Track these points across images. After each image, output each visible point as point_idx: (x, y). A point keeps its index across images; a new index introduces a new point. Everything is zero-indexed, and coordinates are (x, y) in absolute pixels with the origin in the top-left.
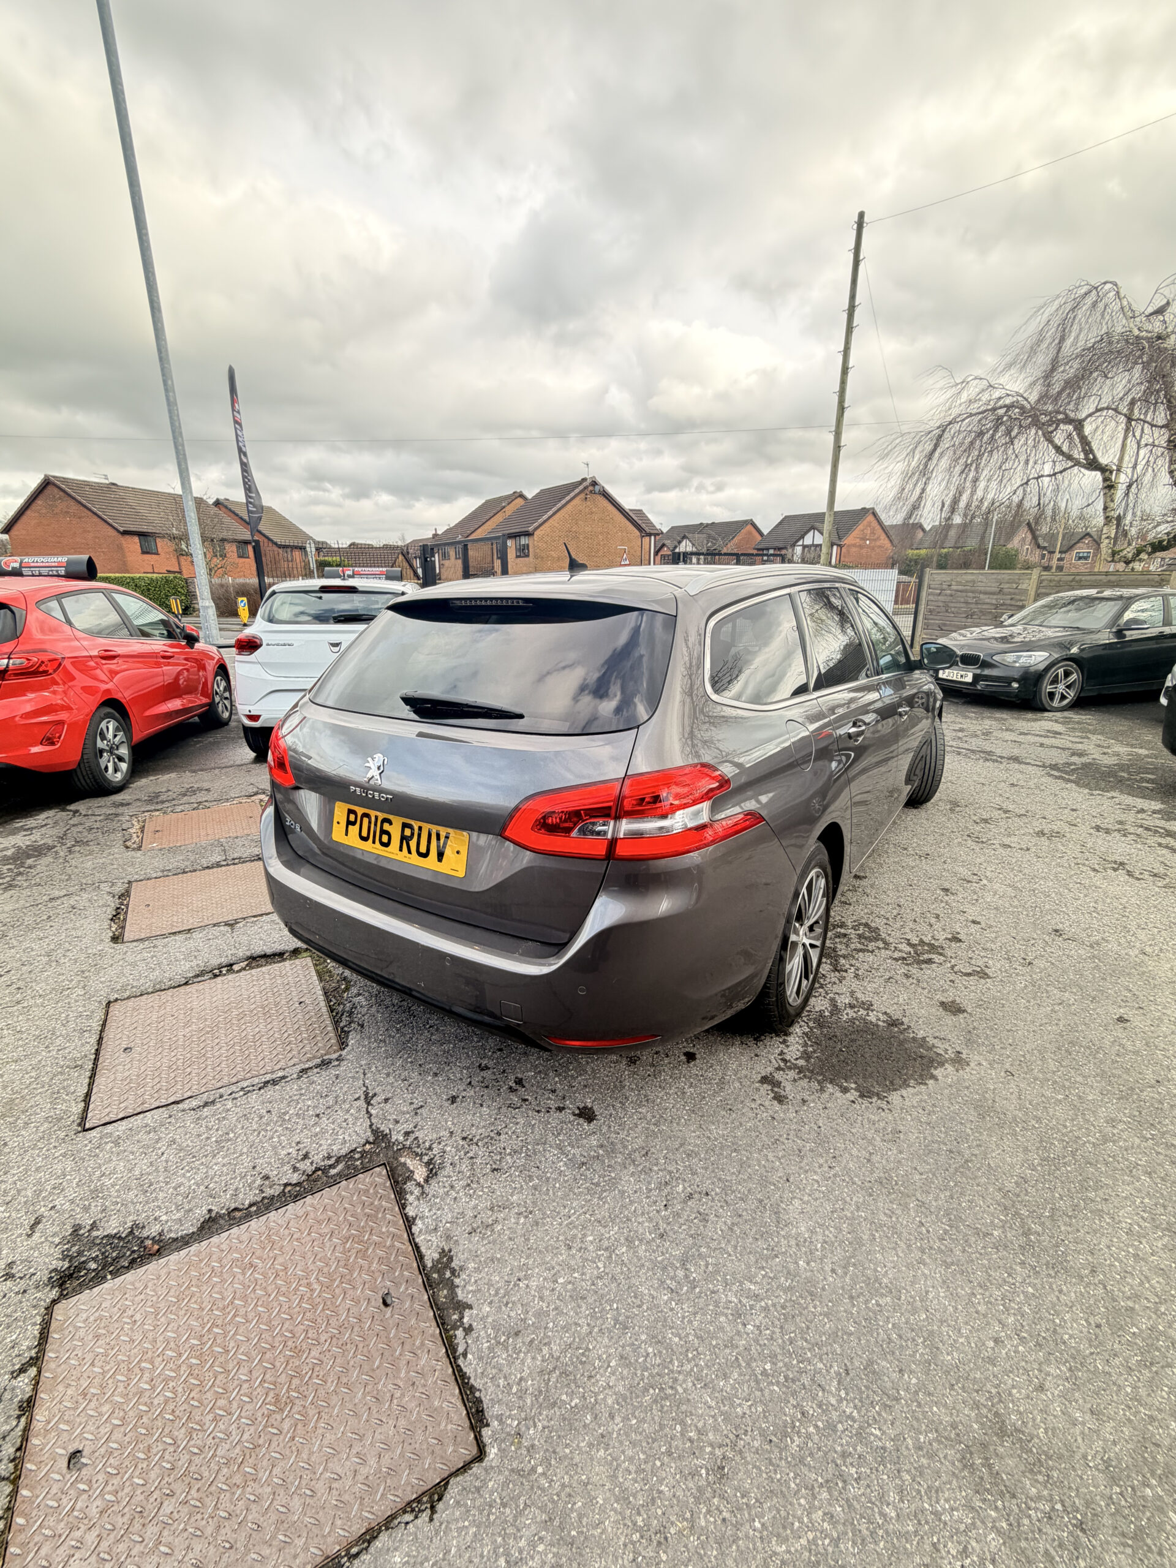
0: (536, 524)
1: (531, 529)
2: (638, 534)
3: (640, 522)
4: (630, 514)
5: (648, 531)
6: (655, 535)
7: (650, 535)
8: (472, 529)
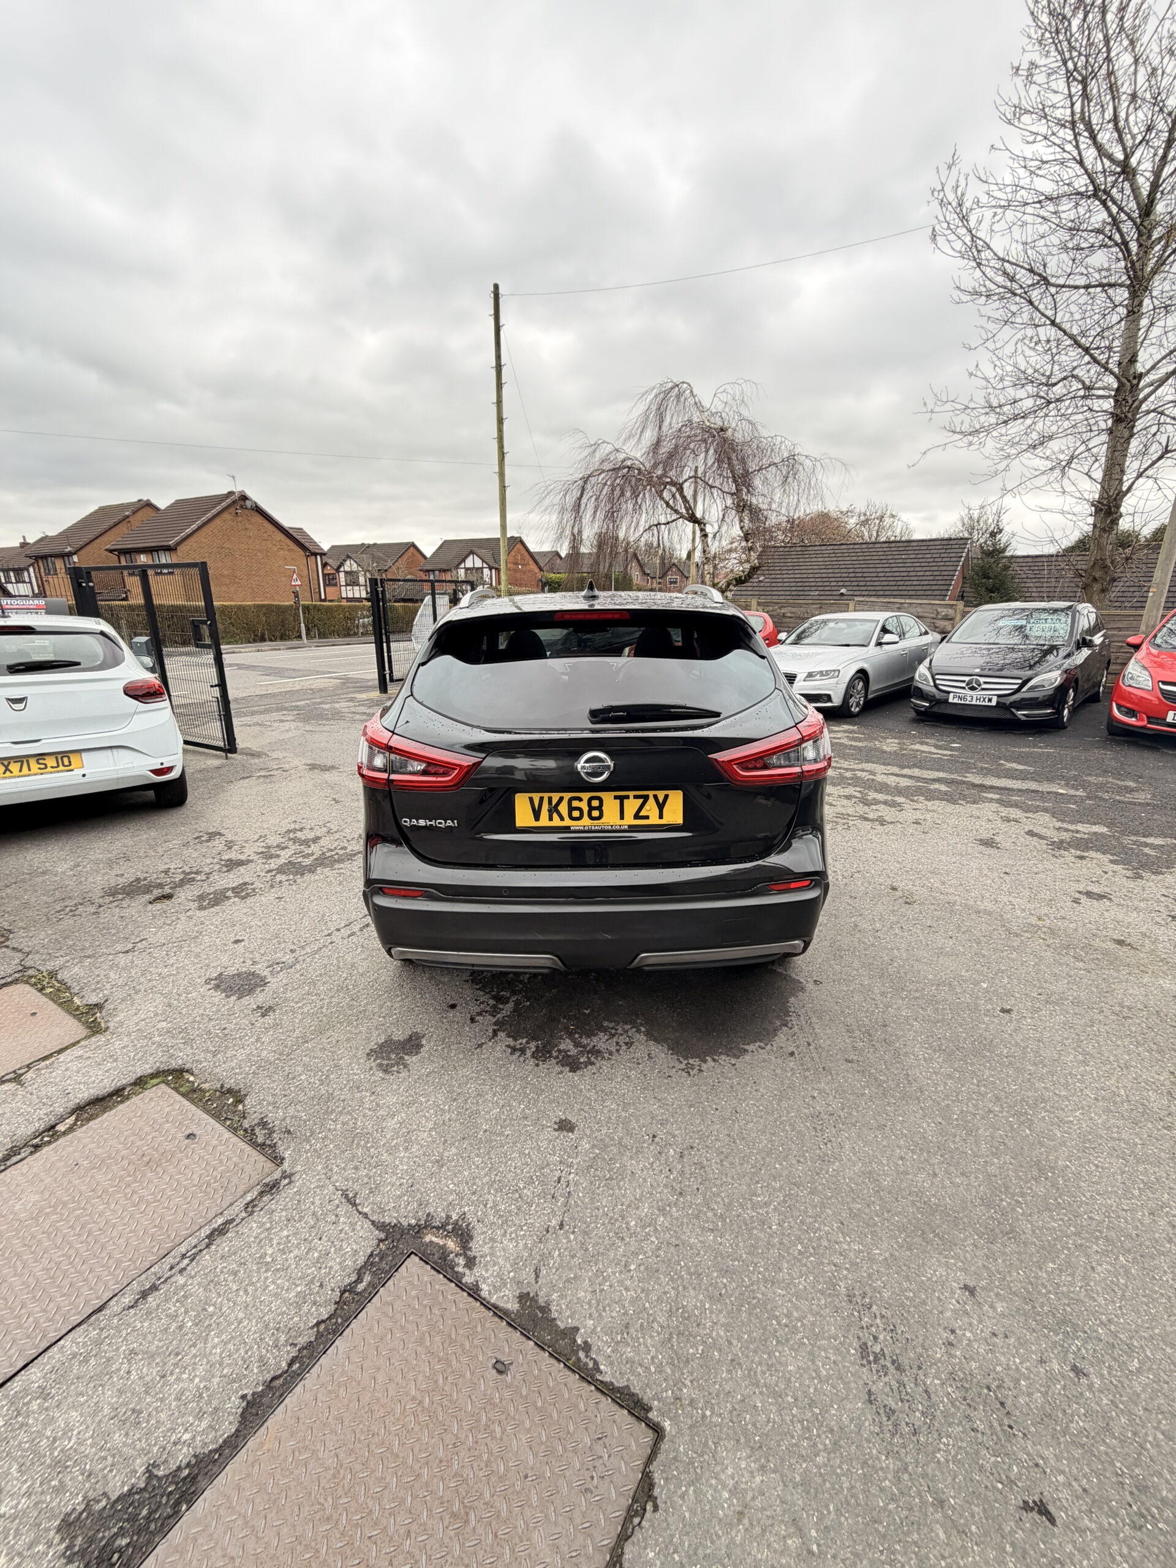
0: (177, 539)
1: (171, 543)
2: (302, 553)
3: (302, 541)
4: (291, 531)
5: (313, 550)
6: (323, 554)
7: (315, 554)
8: (86, 540)
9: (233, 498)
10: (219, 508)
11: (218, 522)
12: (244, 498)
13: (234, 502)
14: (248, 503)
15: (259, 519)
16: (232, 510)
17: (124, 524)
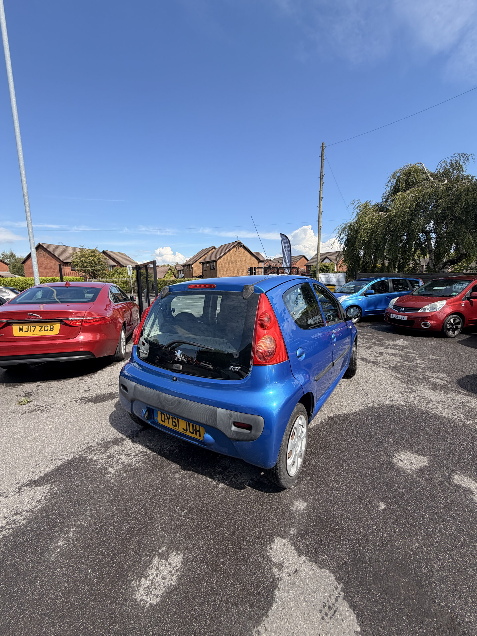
0: (217, 258)
1: (215, 259)
2: (257, 261)
3: (258, 257)
4: (254, 253)
7: (262, 261)
8: (196, 260)
9: (236, 243)
10: (232, 246)
11: (231, 252)
14: (241, 244)
15: (244, 250)
16: (235, 247)
17: (207, 255)
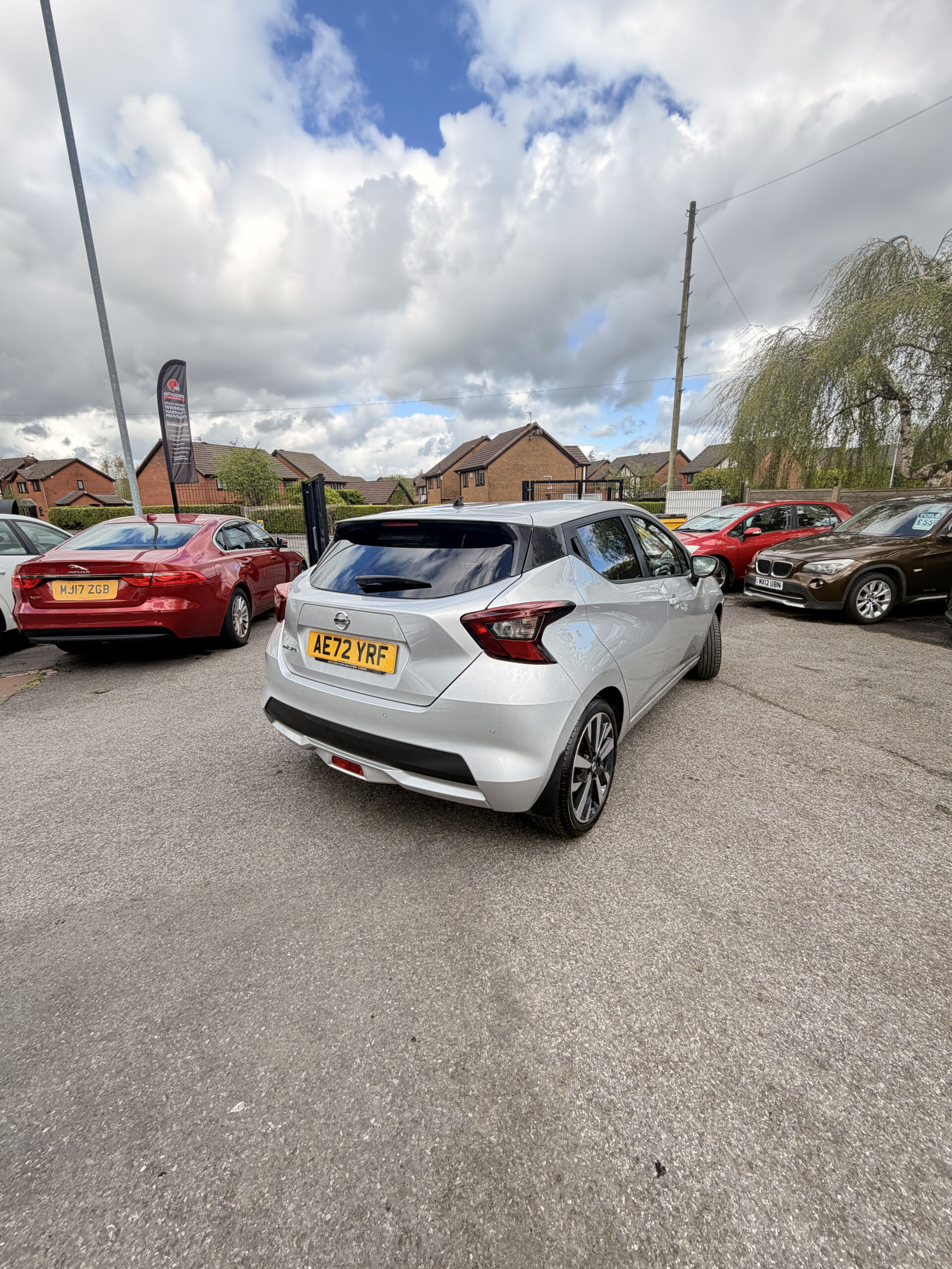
0: (489, 461)
1: (484, 464)
2: (572, 465)
3: (573, 456)
4: (566, 449)
5: (580, 461)
6: (587, 465)
7: (582, 466)
8: (449, 465)
9: (528, 429)
10: (518, 437)
11: (516, 447)
12: (536, 427)
13: (529, 432)
14: (538, 431)
15: (545, 442)
16: (527, 438)
17: (471, 454)
